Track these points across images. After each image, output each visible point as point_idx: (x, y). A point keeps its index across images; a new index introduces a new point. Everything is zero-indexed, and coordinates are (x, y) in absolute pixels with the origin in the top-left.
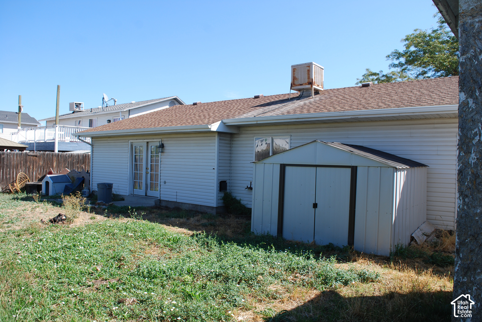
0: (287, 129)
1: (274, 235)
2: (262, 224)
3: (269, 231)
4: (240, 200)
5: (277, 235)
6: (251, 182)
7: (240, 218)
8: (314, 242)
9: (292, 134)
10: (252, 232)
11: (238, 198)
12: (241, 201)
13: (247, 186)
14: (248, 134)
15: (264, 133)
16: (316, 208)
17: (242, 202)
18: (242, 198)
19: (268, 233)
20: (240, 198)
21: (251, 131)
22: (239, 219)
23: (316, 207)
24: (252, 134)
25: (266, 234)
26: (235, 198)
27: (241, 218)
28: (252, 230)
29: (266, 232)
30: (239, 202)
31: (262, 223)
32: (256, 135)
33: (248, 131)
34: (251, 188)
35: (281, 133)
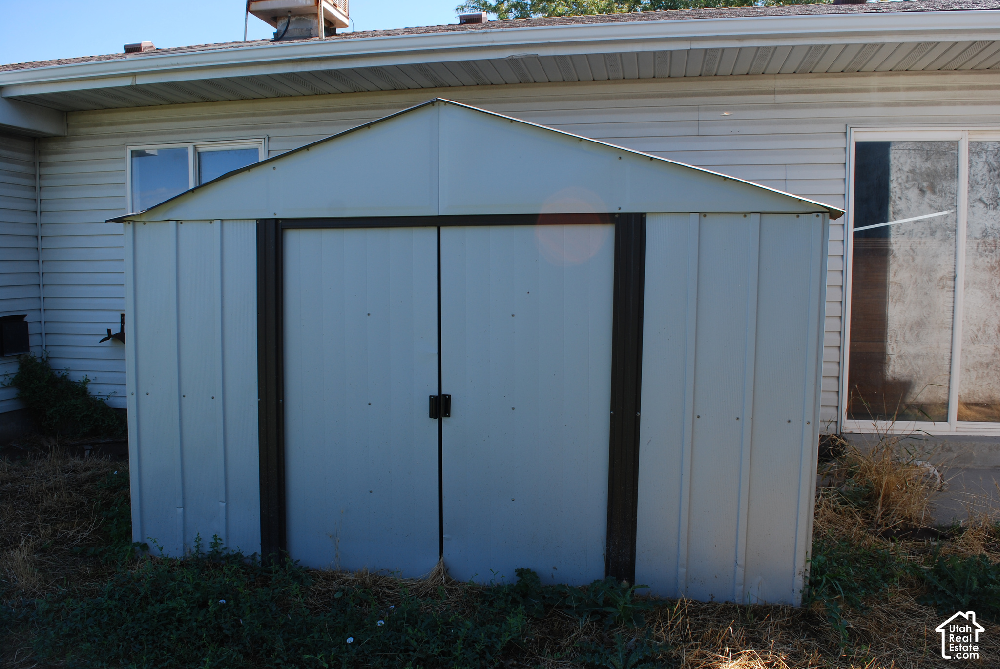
0: (254, 115)
1: (247, 552)
2: (184, 507)
3: (222, 534)
4: (86, 381)
5: (259, 552)
6: (123, 316)
7: (87, 453)
8: (446, 569)
9: (271, 132)
10: (138, 544)
11: (77, 377)
12: (90, 387)
13: (109, 331)
14: (103, 137)
15: (162, 134)
16: (444, 419)
17: (95, 390)
18: (91, 376)
19: (215, 545)
20: (84, 374)
21: (111, 124)
22: (83, 457)
23: (447, 413)
24: (118, 136)
25: (207, 549)
26: (64, 377)
27: (91, 451)
28: (136, 537)
29: (208, 540)
30: (80, 390)
31: (184, 498)
32: (130, 139)
33: (100, 125)
34: (120, 337)
35: (228, 130)
